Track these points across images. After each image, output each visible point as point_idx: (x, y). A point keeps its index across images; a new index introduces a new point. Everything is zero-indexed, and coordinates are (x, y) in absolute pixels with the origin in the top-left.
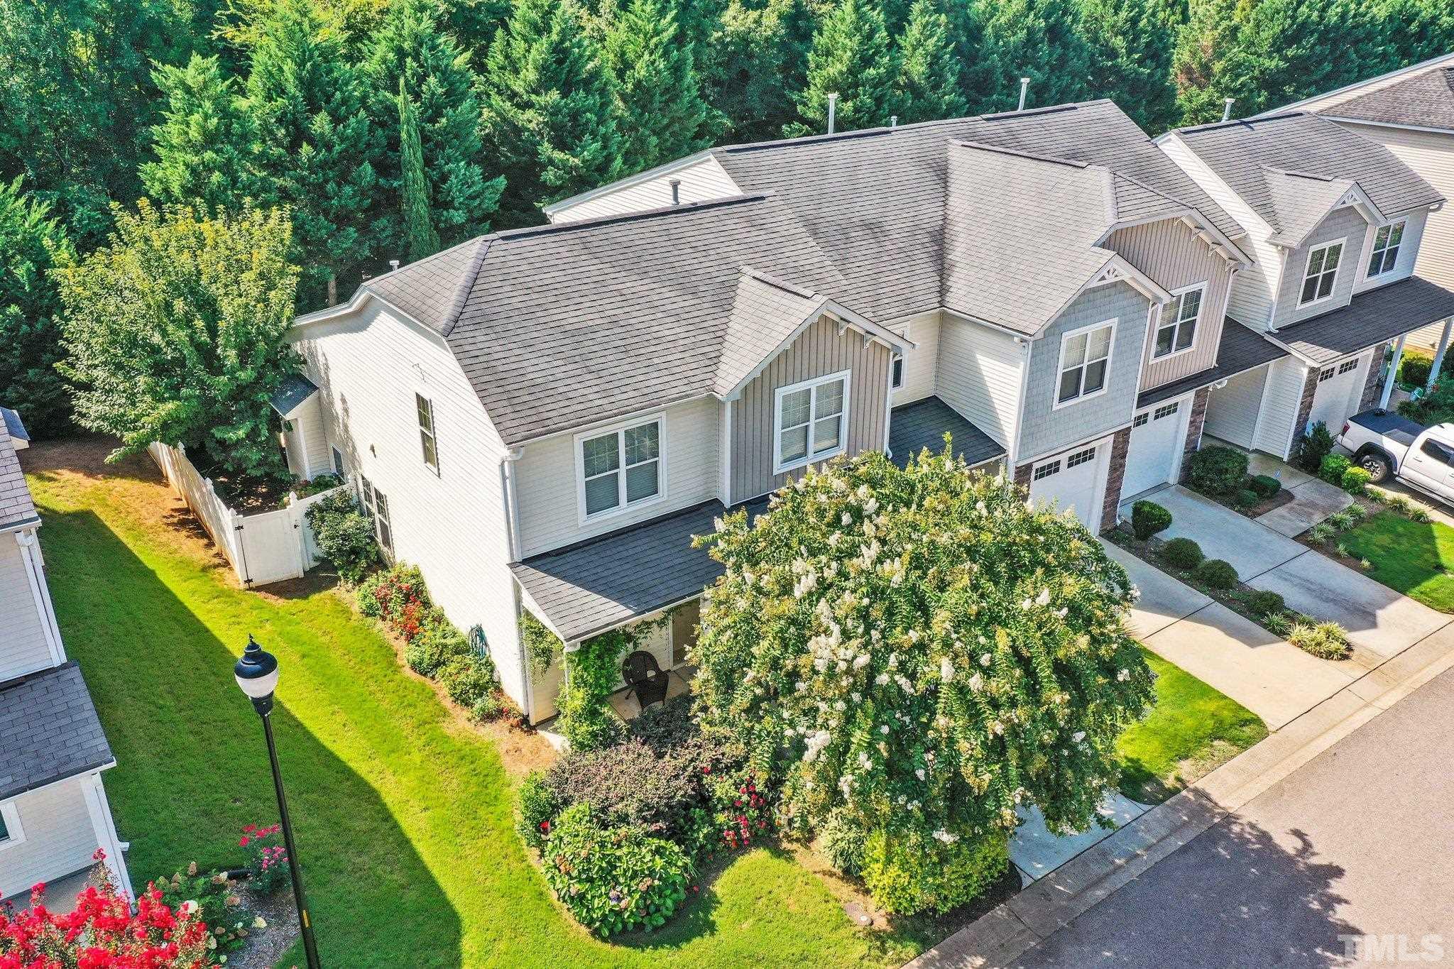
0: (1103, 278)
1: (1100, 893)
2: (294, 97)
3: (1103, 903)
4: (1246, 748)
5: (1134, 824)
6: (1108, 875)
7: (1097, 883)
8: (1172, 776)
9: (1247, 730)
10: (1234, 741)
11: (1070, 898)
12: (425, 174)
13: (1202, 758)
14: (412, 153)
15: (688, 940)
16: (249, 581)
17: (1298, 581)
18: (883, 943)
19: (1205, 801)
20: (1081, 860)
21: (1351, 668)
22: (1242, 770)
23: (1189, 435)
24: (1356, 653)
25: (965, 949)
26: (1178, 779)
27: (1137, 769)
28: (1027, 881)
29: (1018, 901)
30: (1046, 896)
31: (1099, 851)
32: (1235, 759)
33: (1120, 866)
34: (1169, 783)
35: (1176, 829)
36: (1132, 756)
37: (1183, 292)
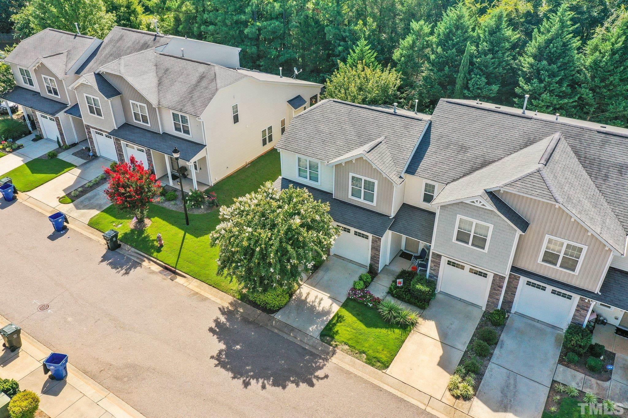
0: (473, 202)
4: (366, 363)
5: (309, 336)
6: (285, 333)
7: (280, 330)
8: (337, 343)
9: (378, 364)
10: (367, 359)
12: (465, 76)
13: (352, 351)
14: (463, 68)
18: (238, 292)
19: (331, 353)
20: (287, 325)
21: (449, 398)
22: (354, 363)
23: (574, 315)
24: (464, 402)
25: (244, 308)
26: (336, 345)
27: (334, 333)
28: (272, 315)
29: (264, 315)
30: (270, 320)
31: (293, 329)
32: (359, 361)
33: (290, 335)
34: (333, 343)
35: (314, 347)
36: (339, 332)
37: (566, 242)
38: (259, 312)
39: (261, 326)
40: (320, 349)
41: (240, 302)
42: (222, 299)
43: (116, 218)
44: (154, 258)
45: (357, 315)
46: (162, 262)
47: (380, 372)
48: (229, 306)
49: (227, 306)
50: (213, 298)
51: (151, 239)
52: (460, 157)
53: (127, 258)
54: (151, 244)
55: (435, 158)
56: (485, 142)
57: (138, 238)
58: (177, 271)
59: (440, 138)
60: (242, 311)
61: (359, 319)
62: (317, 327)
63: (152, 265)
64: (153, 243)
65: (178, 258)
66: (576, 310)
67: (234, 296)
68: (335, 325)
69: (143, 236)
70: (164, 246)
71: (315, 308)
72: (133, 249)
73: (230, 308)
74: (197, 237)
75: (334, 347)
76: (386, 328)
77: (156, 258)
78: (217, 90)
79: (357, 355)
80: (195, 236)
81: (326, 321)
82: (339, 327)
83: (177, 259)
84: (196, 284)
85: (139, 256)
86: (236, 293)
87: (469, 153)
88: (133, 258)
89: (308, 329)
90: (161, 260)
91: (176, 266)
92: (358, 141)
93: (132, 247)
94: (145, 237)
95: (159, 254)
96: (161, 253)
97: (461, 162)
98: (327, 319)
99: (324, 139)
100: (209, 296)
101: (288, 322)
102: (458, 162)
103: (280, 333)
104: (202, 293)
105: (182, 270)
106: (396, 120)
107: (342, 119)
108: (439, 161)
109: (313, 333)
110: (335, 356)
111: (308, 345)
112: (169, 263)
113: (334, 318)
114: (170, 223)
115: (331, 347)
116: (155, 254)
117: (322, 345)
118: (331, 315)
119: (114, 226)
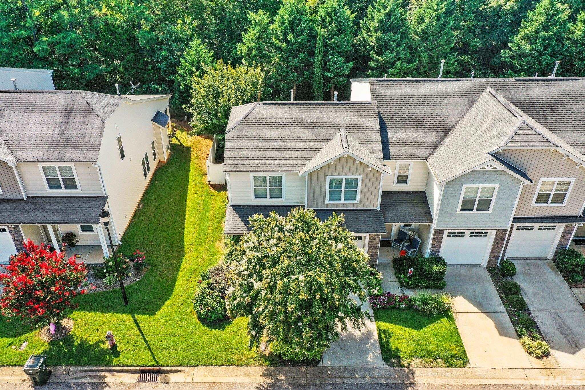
0: (484, 168)
1: (340, 381)
2: (286, 27)
3: (338, 384)
4: (448, 367)
5: (375, 368)
6: (349, 377)
7: (342, 378)
8: (407, 361)
9: (458, 362)
10: (446, 362)
11: (329, 377)
12: (322, 58)
13: (426, 362)
14: (319, 51)
15: (215, 329)
16: (209, 182)
17: (559, 321)
18: (261, 357)
19: (410, 375)
20: (345, 368)
21: (536, 363)
22: (438, 373)
23: (560, 242)
24: (548, 359)
25: (282, 372)
26: (408, 363)
27: (396, 353)
28: (320, 365)
29: (311, 369)
30: (322, 372)
31: (354, 370)
32: (440, 368)
33: (356, 378)
34: (403, 363)
35: (389, 378)
36: (399, 348)
37: (557, 180)
38: (303, 369)
39: (320, 384)
40: (397, 376)
41: (273, 368)
42: (249, 376)
43: (12, 337)
44: (116, 366)
45: (398, 322)
46: (132, 366)
47: (466, 369)
48: (264, 379)
49: (262, 381)
50: (239, 380)
51: (91, 343)
52: (421, 130)
53: (76, 384)
54: (96, 350)
55: (399, 137)
56: (434, 110)
57: (70, 350)
58: (163, 368)
59: (392, 117)
60: (283, 377)
61: (404, 326)
62: (373, 354)
63: (120, 377)
64: (99, 347)
65: (150, 350)
66: (562, 236)
67: (261, 365)
68: (387, 343)
69: (76, 344)
70: (118, 344)
71: (353, 334)
72: (74, 369)
73: (268, 381)
74: (153, 314)
75: (408, 367)
76: (433, 322)
77: (119, 366)
78: (103, 122)
79: (434, 363)
80: (150, 314)
81: (376, 344)
82: (394, 344)
83: (149, 353)
84: (202, 373)
85: (91, 374)
86: (259, 360)
87: (426, 125)
88: (84, 380)
89: (368, 362)
90: (130, 364)
91: (157, 362)
92: (318, 141)
93: (71, 365)
94: (79, 344)
95: (120, 358)
96: (122, 354)
97: (424, 135)
98: (374, 340)
99: (279, 147)
100: (232, 380)
101: (344, 364)
102: (422, 135)
103: (345, 381)
104: (218, 380)
105: (168, 363)
106: (345, 109)
107: (286, 121)
108: (404, 139)
109: (376, 363)
110: (416, 376)
111: (383, 378)
112: (145, 363)
113: (380, 336)
114: (102, 311)
115: (405, 369)
116: (115, 360)
117: (396, 371)
118: (374, 334)
119: (16, 349)
